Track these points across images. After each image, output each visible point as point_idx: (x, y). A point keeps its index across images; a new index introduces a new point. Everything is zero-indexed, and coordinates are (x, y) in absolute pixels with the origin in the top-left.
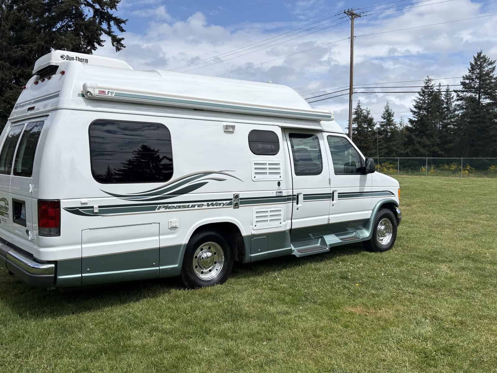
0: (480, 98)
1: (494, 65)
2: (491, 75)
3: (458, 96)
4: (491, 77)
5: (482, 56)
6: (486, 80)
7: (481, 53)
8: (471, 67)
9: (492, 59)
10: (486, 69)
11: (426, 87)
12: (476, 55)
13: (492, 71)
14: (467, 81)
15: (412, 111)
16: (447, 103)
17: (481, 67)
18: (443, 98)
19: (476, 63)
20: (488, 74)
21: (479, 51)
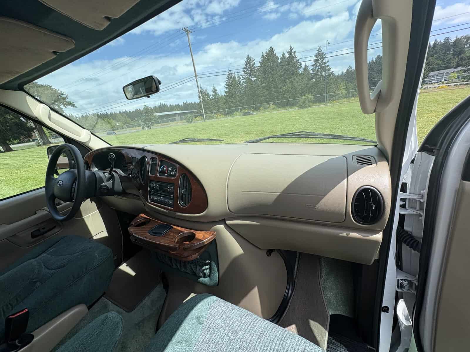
0: (251, 78)
1: (254, 61)
2: (254, 66)
3: (243, 77)
4: (254, 67)
5: (249, 57)
6: (252, 69)
7: (249, 56)
8: (246, 63)
9: (253, 59)
10: (252, 63)
11: (229, 74)
12: (247, 57)
13: (254, 64)
14: (245, 70)
15: (225, 87)
16: (239, 81)
17: (250, 63)
18: (237, 79)
19: (247, 61)
20: (253, 66)
21: (248, 55)
